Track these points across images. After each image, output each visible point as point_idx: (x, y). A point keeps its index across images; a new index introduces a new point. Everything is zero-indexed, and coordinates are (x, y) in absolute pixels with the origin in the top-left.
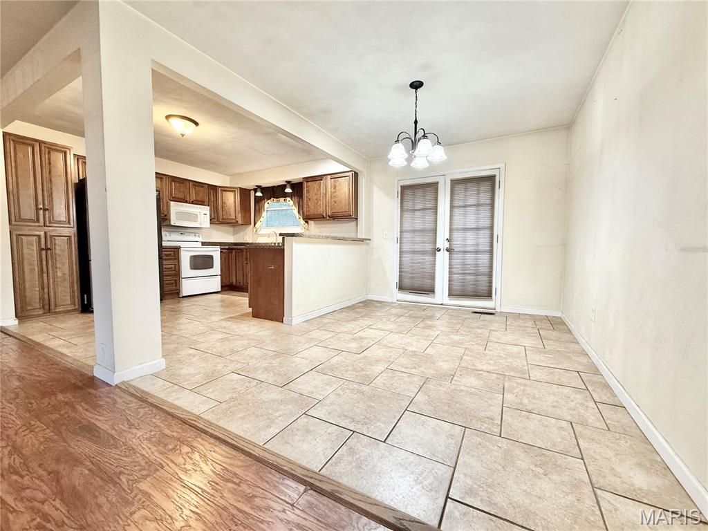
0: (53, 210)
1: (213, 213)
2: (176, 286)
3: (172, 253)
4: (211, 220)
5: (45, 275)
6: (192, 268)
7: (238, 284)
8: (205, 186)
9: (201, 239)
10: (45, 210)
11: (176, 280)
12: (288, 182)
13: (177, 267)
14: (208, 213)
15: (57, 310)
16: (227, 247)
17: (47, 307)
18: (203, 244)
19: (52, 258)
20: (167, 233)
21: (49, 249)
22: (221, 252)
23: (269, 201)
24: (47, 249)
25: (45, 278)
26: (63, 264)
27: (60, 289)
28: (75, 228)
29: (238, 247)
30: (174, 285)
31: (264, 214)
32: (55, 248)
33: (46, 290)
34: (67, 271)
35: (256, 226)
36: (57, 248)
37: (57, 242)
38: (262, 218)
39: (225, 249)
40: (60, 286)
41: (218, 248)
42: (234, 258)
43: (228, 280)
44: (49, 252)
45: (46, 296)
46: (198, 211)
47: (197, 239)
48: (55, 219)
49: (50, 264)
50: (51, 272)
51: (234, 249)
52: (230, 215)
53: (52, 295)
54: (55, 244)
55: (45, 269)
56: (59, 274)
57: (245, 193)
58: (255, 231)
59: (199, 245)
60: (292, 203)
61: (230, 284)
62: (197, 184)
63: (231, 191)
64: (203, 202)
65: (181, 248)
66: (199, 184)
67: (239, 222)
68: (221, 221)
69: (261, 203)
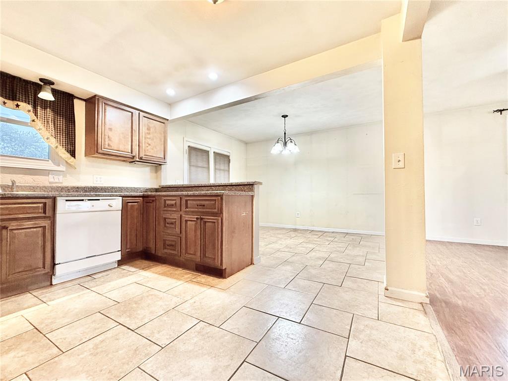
12: (46, 82)
60: (35, 118)
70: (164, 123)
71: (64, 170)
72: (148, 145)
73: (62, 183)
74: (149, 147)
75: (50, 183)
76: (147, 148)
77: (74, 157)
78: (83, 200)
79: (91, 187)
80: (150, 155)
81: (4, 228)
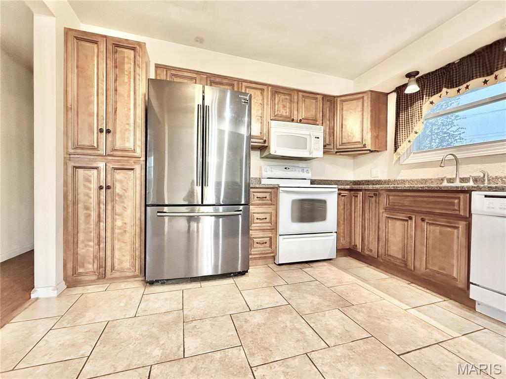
1: (327, 137)
2: (271, 246)
3: (267, 195)
4: (325, 146)
5: (103, 224)
6: (293, 220)
7: (367, 252)
8: (318, 96)
9: (309, 176)
10: (107, 131)
11: (271, 238)
13: (273, 218)
14: (321, 136)
15: (114, 276)
16: (348, 187)
17: (102, 270)
18: (313, 182)
19: (112, 200)
20: (268, 168)
22: (339, 194)
24: (107, 188)
25: (102, 227)
26: (124, 208)
28: (143, 158)
29: (371, 187)
30: (268, 245)
31: (419, 127)
32: (116, 186)
33: (102, 245)
35: (398, 150)
36: (119, 185)
37: (119, 177)
38: (413, 134)
39: (345, 190)
40: (120, 240)
41: (334, 189)
42: (360, 205)
43: (348, 239)
44: (109, 191)
45: (102, 254)
46: (308, 133)
47: (305, 175)
49: (109, 207)
51: (360, 190)
52: (354, 136)
54: (117, 180)
56: (119, 223)
57: (378, 99)
58: (395, 158)
59: (307, 183)
61: (351, 247)
62: (308, 95)
63: (358, 99)
64: (316, 120)
65: (280, 188)
66: (311, 95)
67: (369, 147)
68: (338, 147)
69: (412, 104)
81: (423, 220)
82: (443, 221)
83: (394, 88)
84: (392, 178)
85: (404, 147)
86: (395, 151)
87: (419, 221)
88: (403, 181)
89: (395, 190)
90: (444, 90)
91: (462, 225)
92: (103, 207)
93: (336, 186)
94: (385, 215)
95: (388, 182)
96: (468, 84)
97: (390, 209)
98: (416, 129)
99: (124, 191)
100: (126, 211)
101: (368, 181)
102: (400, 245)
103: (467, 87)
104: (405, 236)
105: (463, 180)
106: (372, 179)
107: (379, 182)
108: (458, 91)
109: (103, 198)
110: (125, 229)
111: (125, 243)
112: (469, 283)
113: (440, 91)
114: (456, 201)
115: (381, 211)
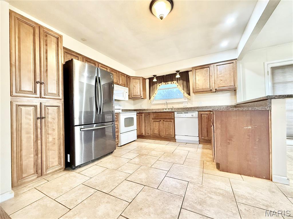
0: (47, 84)
4: (129, 96)
5: (39, 142)
6: (126, 126)
8: (125, 75)
9: (122, 108)
10: (41, 84)
12: (178, 71)
14: (128, 92)
15: (48, 172)
17: (40, 171)
19: (45, 126)
21: (43, 118)
22: (137, 115)
23: (160, 84)
24: (41, 118)
25: (39, 144)
26: (54, 130)
27: (50, 153)
28: (63, 100)
32: (48, 117)
33: (40, 155)
34: (56, 137)
36: (50, 116)
37: (50, 111)
38: (154, 94)
39: (138, 113)
40: (51, 150)
44: (43, 120)
45: (39, 161)
46: (124, 90)
47: (120, 108)
48: (49, 92)
49: (43, 130)
50: (44, 138)
51: (143, 113)
52: (138, 93)
53: (44, 159)
54: (48, 113)
55: (39, 136)
56: (50, 139)
57: (143, 80)
58: (150, 102)
60: (178, 85)
61: (140, 134)
62: (122, 74)
63: (138, 79)
64: (125, 85)
65: (121, 114)
66: (123, 75)
67: (142, 97)
68: (132, 96)
69: (154, 85)
70: (233, 63)
71: (187, 101)
72: (220, 81)
73: (187, 106)
74: (221, 82)
75: (183, 106)
76: (220, 83)
77: (190, 95)
78: (182, 113)
79: (197, 107)
80: (222, 86)
81: (164, 121)
82: (169, 120)
83: (148, 78)
84: (149, 109)
85: (152, 98)
86: (150, 99)
87: (163, 121)
88: (153, 109)
89: (156, 112)
90: (163, 82)
91: (173, 121)
92: (39, 130)
93: (136, 112)
94: (152, 121)
95: (147, 110)
96: (168, 82)
97: (154, 119)
98: (155, 93)
99: (53, 120)
100: (54, 131)
101: (140, 109)
102: (158, 130)
103: (168, 83)
104: (159, 126)
105: (169, 109)
106: (142, 109)
107: (144, 110)
108: (166, 84)
109: (39, 125)
110: (54, 142)
111: (55, 150)
112: (175, 135)
113: (162, 82)
114: (171, 115)
115: (151, 119)
